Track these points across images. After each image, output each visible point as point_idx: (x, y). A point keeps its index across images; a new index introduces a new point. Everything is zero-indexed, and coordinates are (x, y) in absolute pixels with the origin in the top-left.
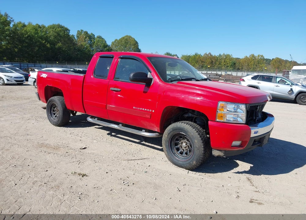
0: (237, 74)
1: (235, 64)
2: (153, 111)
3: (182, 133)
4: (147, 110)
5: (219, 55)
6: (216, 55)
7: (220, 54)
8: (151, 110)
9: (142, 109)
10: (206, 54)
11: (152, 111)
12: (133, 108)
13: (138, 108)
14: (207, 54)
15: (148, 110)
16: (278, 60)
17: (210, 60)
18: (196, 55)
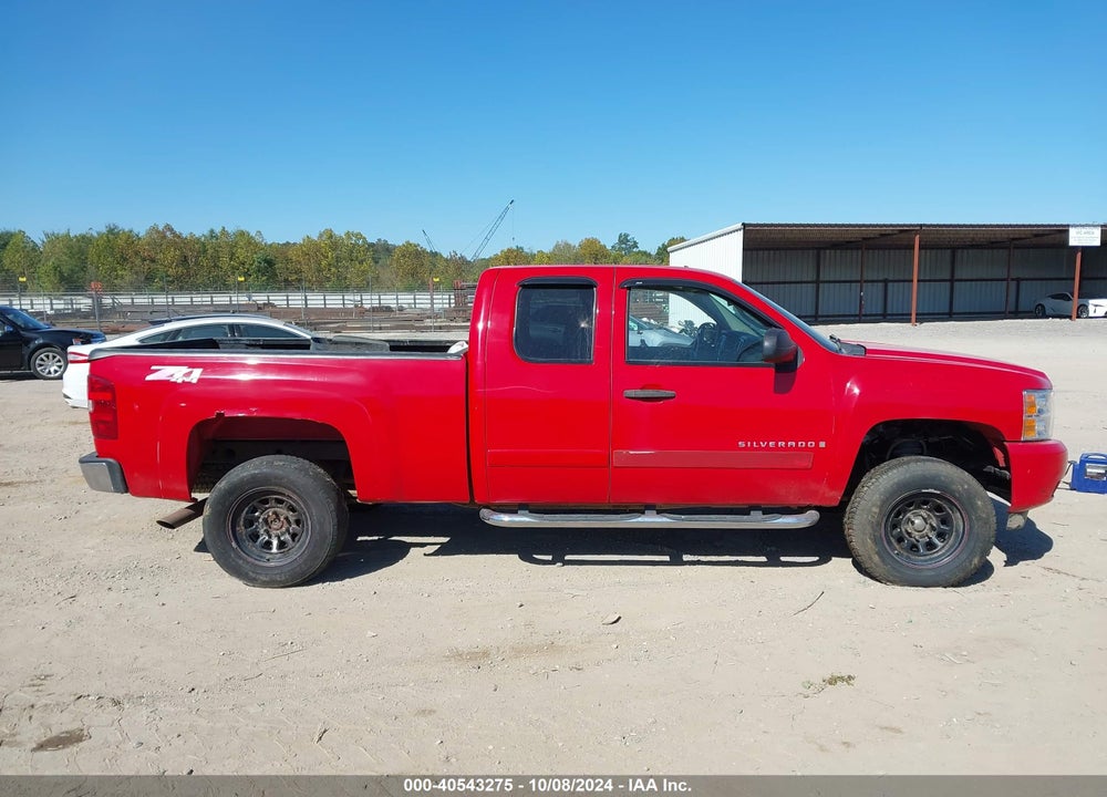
0: (288, 300)
1: (270, 263)
2: (822, 444)
3: (930, 490)
4: (797, 444)
5: (206, 233)
6: (198, 234)
7: (212, 231)
8: (811, 444)
9: (777, 444)
10: (154, 229)
11: (817, 444)
12: (738, 448)
13: (758, 444)
14: (161, 229)
15: (801, 444)
16: (411, 249)
17: (178, 252)
18: (111, 231)
